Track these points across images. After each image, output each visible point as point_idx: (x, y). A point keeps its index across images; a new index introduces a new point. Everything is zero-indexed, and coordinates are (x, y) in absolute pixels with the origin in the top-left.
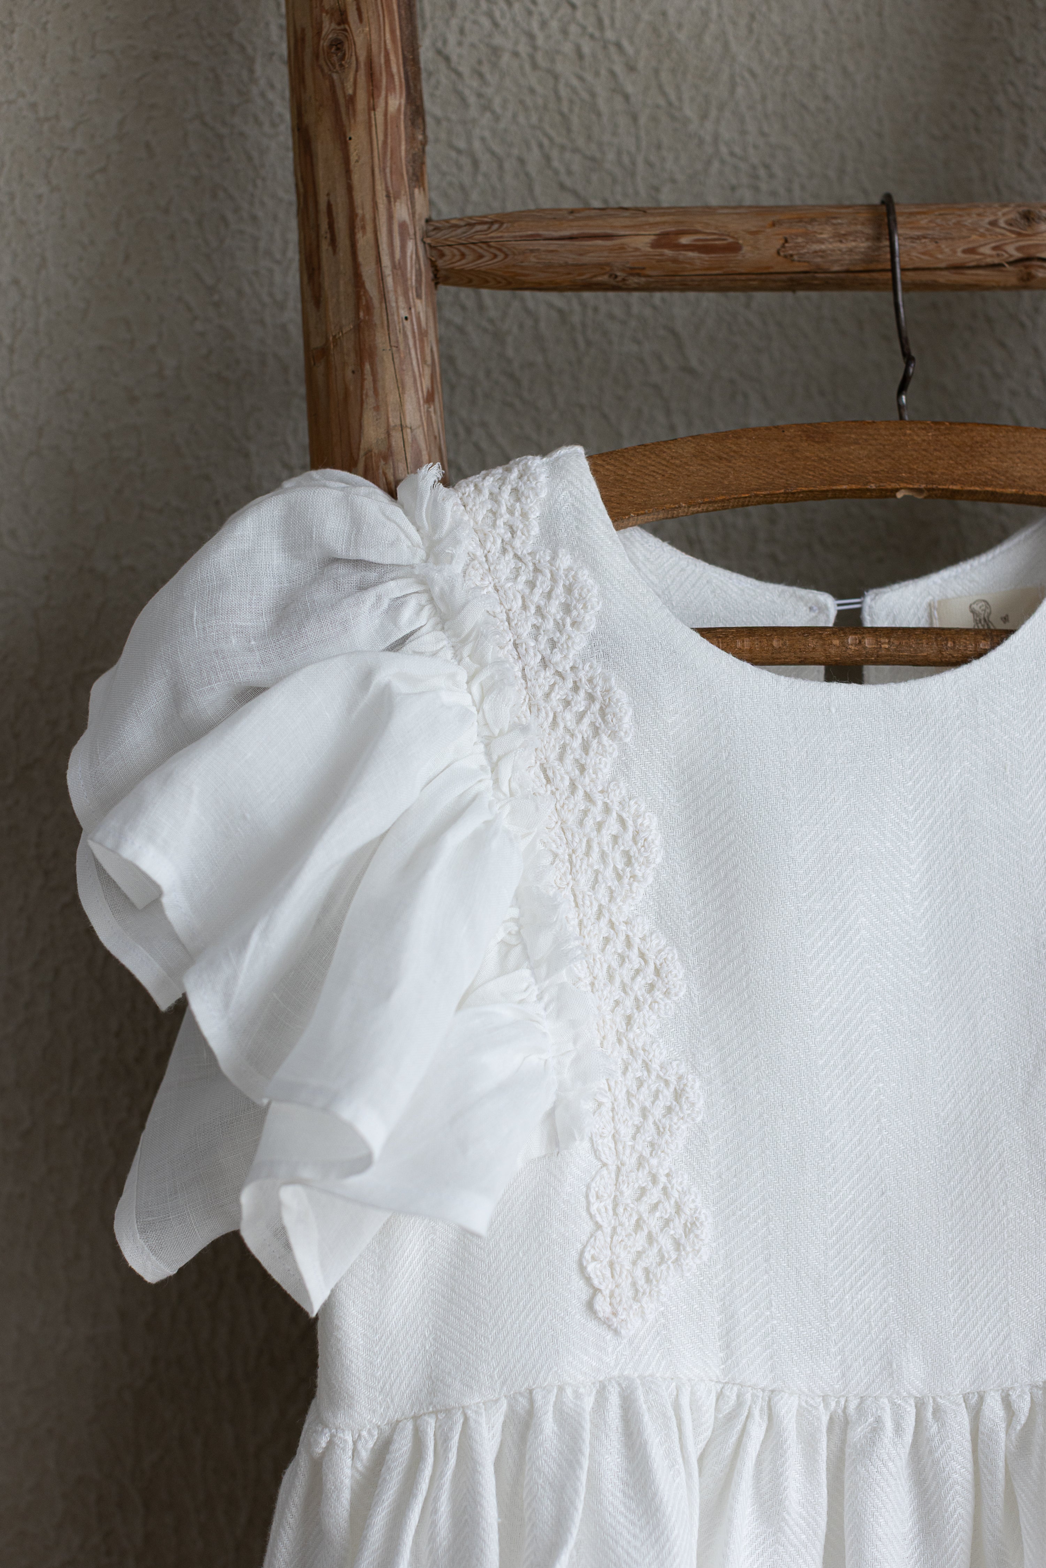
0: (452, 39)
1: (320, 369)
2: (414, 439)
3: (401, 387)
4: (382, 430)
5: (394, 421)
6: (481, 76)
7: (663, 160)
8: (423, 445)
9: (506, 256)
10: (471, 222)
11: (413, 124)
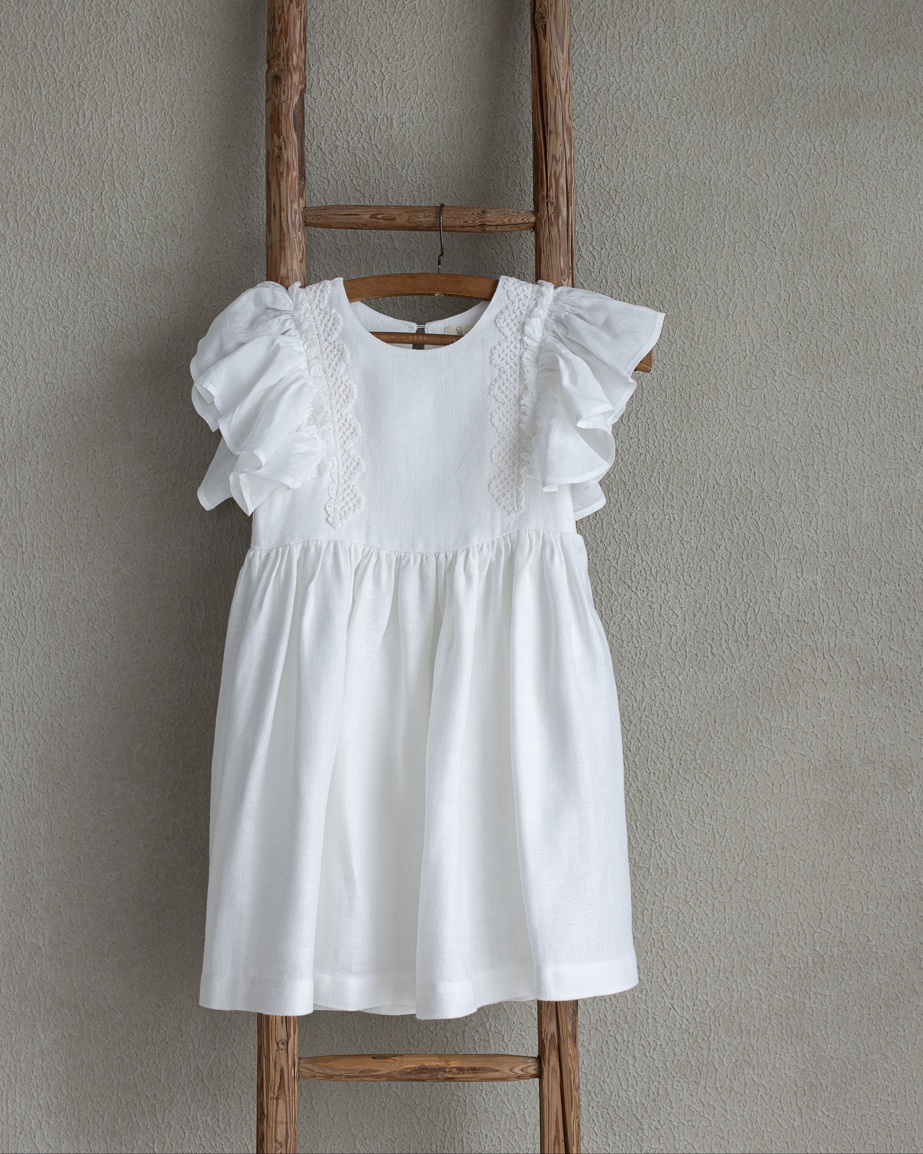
1: (270, 252)
2: (295, 273)
3: (292, 258)
4: (286, 271)
5: (290, 268)
8: (297, 276)
9: (326, 218)
10: (316, 209)
11: (300, 179)
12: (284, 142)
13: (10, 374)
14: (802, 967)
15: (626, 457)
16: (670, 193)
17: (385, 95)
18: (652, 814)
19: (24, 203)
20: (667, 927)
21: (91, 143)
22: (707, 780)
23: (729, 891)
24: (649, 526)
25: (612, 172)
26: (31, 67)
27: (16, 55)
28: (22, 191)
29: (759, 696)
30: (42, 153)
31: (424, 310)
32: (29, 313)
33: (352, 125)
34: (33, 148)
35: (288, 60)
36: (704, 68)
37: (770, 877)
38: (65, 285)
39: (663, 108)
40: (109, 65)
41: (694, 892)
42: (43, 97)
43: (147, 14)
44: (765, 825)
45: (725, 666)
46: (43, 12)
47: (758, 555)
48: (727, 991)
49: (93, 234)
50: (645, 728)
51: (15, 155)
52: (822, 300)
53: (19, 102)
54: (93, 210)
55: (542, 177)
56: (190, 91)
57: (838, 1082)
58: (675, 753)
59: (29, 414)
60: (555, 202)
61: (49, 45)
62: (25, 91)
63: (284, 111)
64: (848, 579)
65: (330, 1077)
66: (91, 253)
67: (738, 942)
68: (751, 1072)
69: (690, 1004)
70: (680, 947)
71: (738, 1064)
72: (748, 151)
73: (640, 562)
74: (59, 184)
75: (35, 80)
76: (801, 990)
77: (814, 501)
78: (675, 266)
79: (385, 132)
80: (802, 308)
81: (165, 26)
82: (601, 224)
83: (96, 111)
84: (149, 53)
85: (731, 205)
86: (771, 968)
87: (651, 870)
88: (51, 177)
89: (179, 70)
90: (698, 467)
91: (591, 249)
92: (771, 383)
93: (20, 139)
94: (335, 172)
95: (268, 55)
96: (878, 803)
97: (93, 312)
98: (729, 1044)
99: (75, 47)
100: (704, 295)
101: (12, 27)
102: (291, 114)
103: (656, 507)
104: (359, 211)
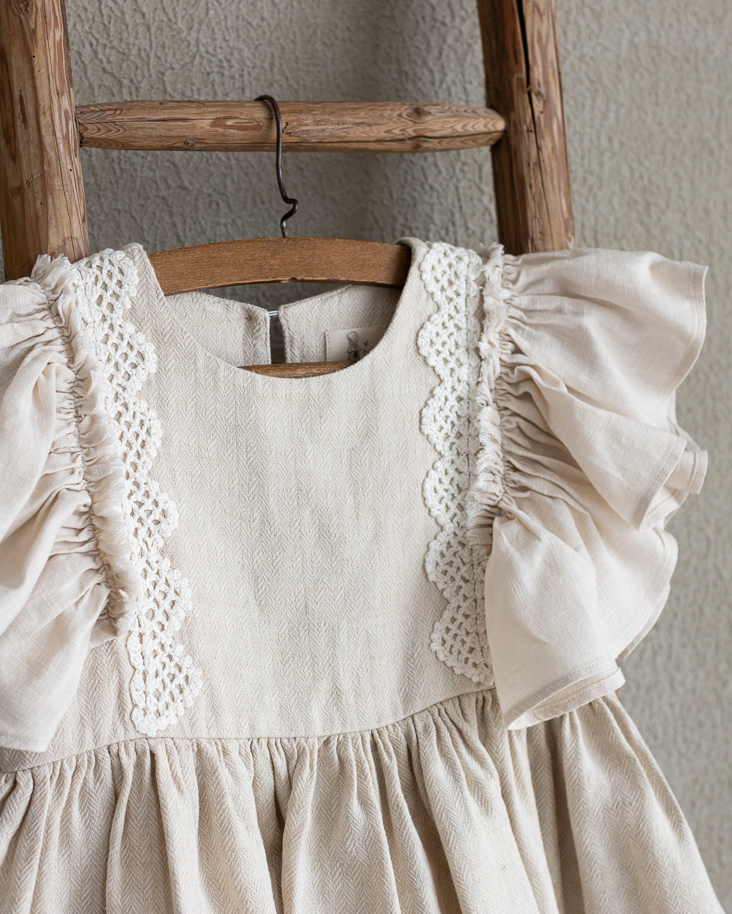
3: (70, 213)
9: (126, 130)
10: (106, 107)
55: (515, 43)
60: (543, 90)
104: (190, 112)
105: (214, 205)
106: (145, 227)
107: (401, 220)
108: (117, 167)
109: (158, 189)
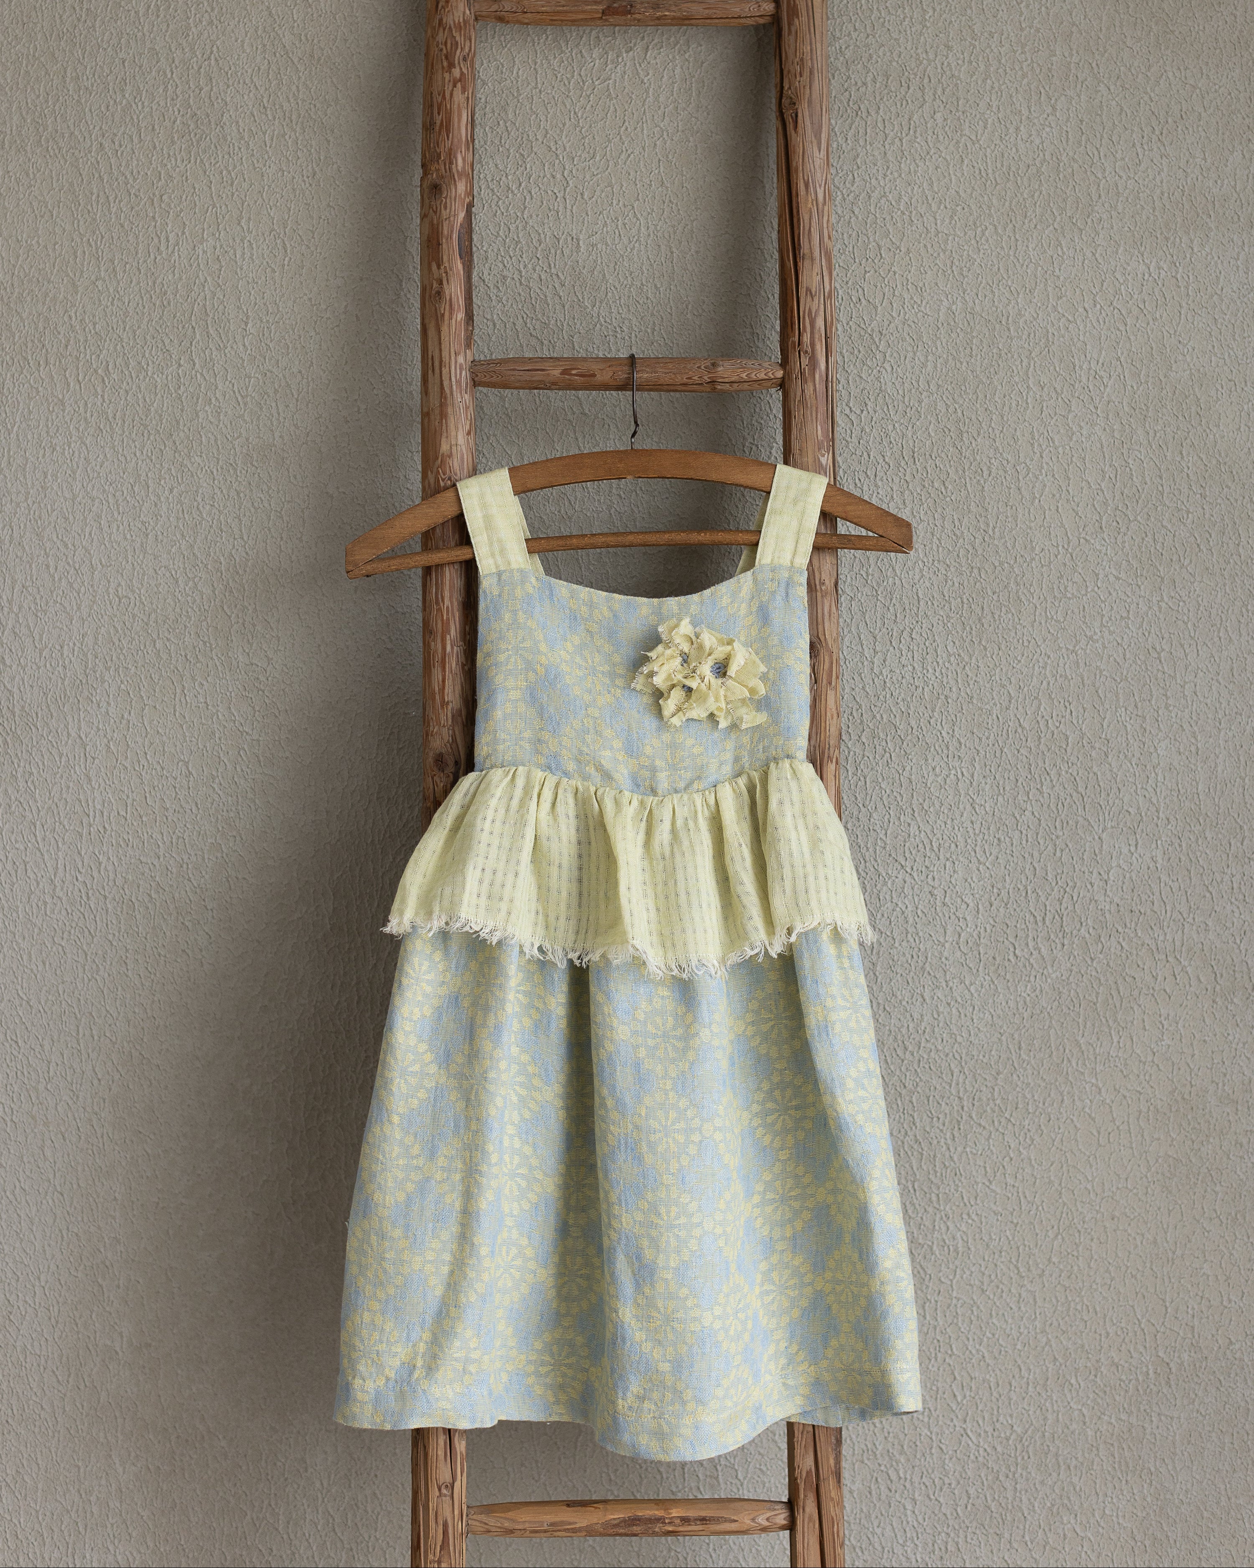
0: (486, 273)
1: (426, 421)
2: (461, 450)
3: (457, 428)
4: (448, 447)
5: (453, 442)
6: (498, 288)
7: (575, 324)
8: (465, 452)
10: (490, 362)
11: (467, 324)
12: (446, 273)
13: (71, 586)
14: (1140, 1378)
15: (897, 691)
16: (954, 335)
17: (569, 207)
18: (936, 1172)
19: (88, 357)
20: (957, 1324)
21: (177, 276)
22: (1010, 1127)
23: (1041, 1276)
24: (929, 785)
25: (876, 308)
26: (97, 175)
27: (77, 160)
28: (86, 341)
29: (1079, 1013)
30: (111, 290)
31: (623, 496)
32: (97, 504)
33: (525, 248)
34: (99, 283)
35: (451, 163)
36: (999, 166)
37: (1095, 1257)
38: (143, 466)
39: (943, 221)
40: (201, 172)
41: (993, 1277)
42: (113, 216)
43: (250, 104)
44: (1089, 1187)
45: (1033, 973)
46: (112, 103)
47: (1077, 823)
48: (1038, 1412)
49: (180, 398)
50: (926, 1056)
51: (77, 293)
52: (1161, 478)
53: (81, 223)
54: (180, 365)
55: (792, 317)
56: (309, 205)
57: (1191, 1534)
58: (966, 1091)
59: (96, 639)
60: (809, 350)
61: (121, 146)
62: (89, 207)
63: (445, 232)
64: (1199, 854)
65: (510, 1532)
66: (178, 422)
67: (1054, 1345)
68: (1073, 1521)
69: (989, 1429)
70: (974, 1352)
71: (1055, 1510)
72: (1058, 277)
73: (917, 833)
74: (134, 332)
75: (101, 193)
76: (1139, 1410)
77: (1152, 750)
78: (961, 433)
79: (569, 257)
80: (1134, 489)
81: (274, 118)
82: (861, 377)
83: (183, 233)
84: (253, 155)
85: (1037, 350)
86: (1098, 1380)
87: (935, 1248)
88: (124, 322)
89: (294, 178)
90: (995, 704)
91: (847, 411)
92: (1093, 590)
93: (82, 272)
94: (503, 312)
95: (424, 156)
96: (1242, 1157)
97: (180, 502)
98: (1042, 1483)
99: (155, 148)
100: (1001, 472)
101: (71, 123)
102: (455, 236)
103: (937, 758)
104: (546, 365)
105: (606, 426)
106: (555, 440)
107: (750, 440)
108: (537, 399)
109: (566, 414)
